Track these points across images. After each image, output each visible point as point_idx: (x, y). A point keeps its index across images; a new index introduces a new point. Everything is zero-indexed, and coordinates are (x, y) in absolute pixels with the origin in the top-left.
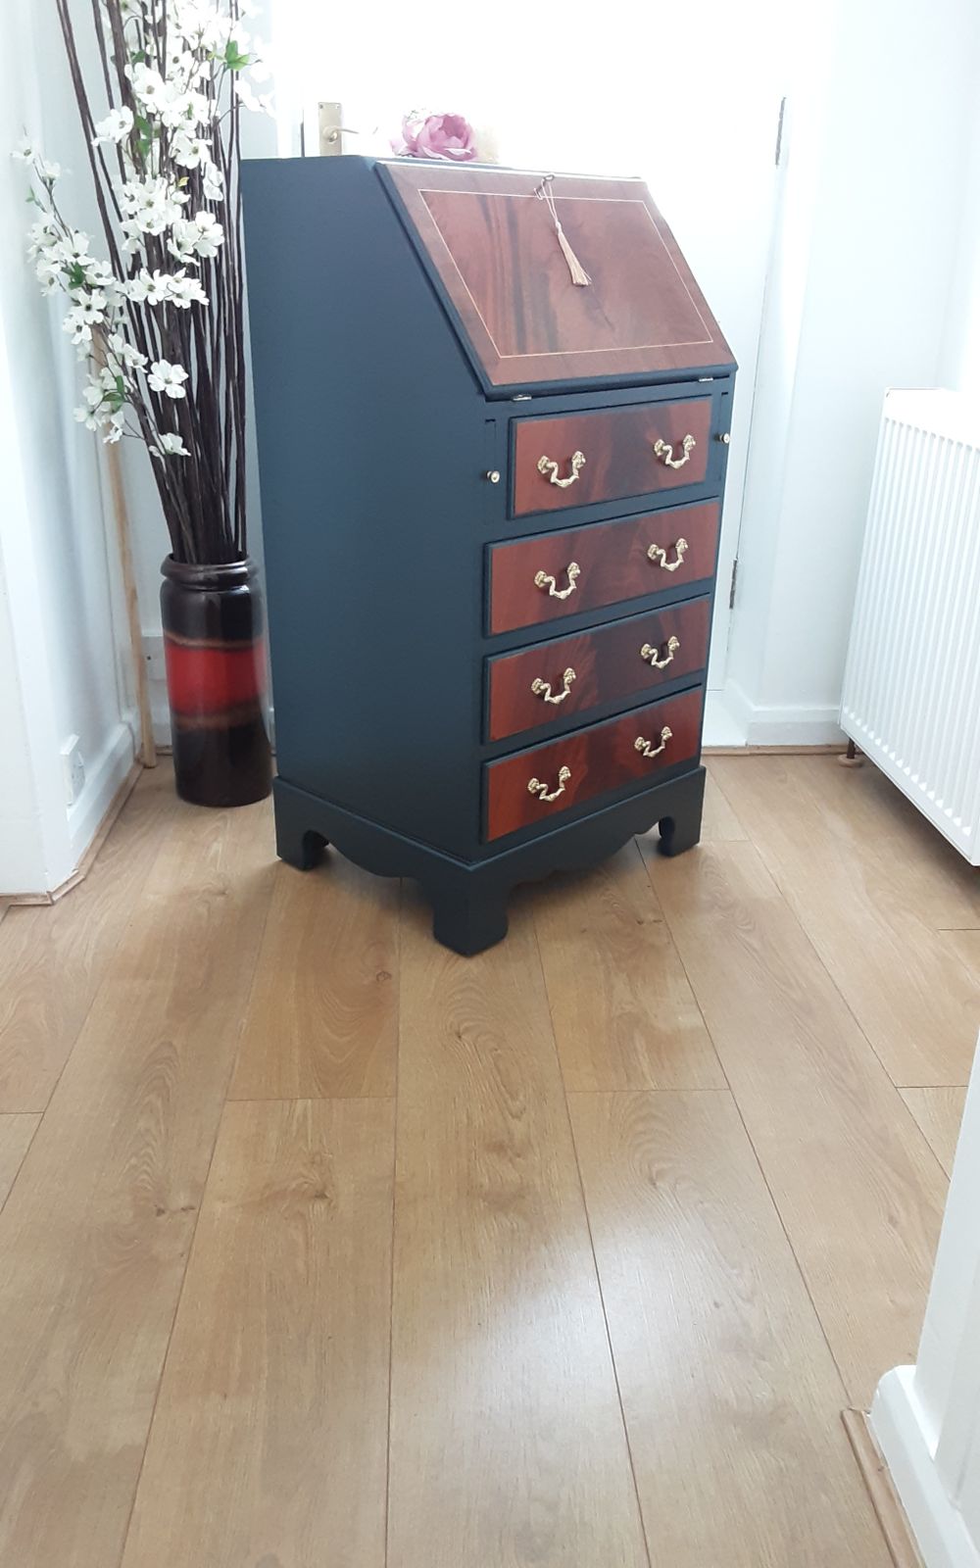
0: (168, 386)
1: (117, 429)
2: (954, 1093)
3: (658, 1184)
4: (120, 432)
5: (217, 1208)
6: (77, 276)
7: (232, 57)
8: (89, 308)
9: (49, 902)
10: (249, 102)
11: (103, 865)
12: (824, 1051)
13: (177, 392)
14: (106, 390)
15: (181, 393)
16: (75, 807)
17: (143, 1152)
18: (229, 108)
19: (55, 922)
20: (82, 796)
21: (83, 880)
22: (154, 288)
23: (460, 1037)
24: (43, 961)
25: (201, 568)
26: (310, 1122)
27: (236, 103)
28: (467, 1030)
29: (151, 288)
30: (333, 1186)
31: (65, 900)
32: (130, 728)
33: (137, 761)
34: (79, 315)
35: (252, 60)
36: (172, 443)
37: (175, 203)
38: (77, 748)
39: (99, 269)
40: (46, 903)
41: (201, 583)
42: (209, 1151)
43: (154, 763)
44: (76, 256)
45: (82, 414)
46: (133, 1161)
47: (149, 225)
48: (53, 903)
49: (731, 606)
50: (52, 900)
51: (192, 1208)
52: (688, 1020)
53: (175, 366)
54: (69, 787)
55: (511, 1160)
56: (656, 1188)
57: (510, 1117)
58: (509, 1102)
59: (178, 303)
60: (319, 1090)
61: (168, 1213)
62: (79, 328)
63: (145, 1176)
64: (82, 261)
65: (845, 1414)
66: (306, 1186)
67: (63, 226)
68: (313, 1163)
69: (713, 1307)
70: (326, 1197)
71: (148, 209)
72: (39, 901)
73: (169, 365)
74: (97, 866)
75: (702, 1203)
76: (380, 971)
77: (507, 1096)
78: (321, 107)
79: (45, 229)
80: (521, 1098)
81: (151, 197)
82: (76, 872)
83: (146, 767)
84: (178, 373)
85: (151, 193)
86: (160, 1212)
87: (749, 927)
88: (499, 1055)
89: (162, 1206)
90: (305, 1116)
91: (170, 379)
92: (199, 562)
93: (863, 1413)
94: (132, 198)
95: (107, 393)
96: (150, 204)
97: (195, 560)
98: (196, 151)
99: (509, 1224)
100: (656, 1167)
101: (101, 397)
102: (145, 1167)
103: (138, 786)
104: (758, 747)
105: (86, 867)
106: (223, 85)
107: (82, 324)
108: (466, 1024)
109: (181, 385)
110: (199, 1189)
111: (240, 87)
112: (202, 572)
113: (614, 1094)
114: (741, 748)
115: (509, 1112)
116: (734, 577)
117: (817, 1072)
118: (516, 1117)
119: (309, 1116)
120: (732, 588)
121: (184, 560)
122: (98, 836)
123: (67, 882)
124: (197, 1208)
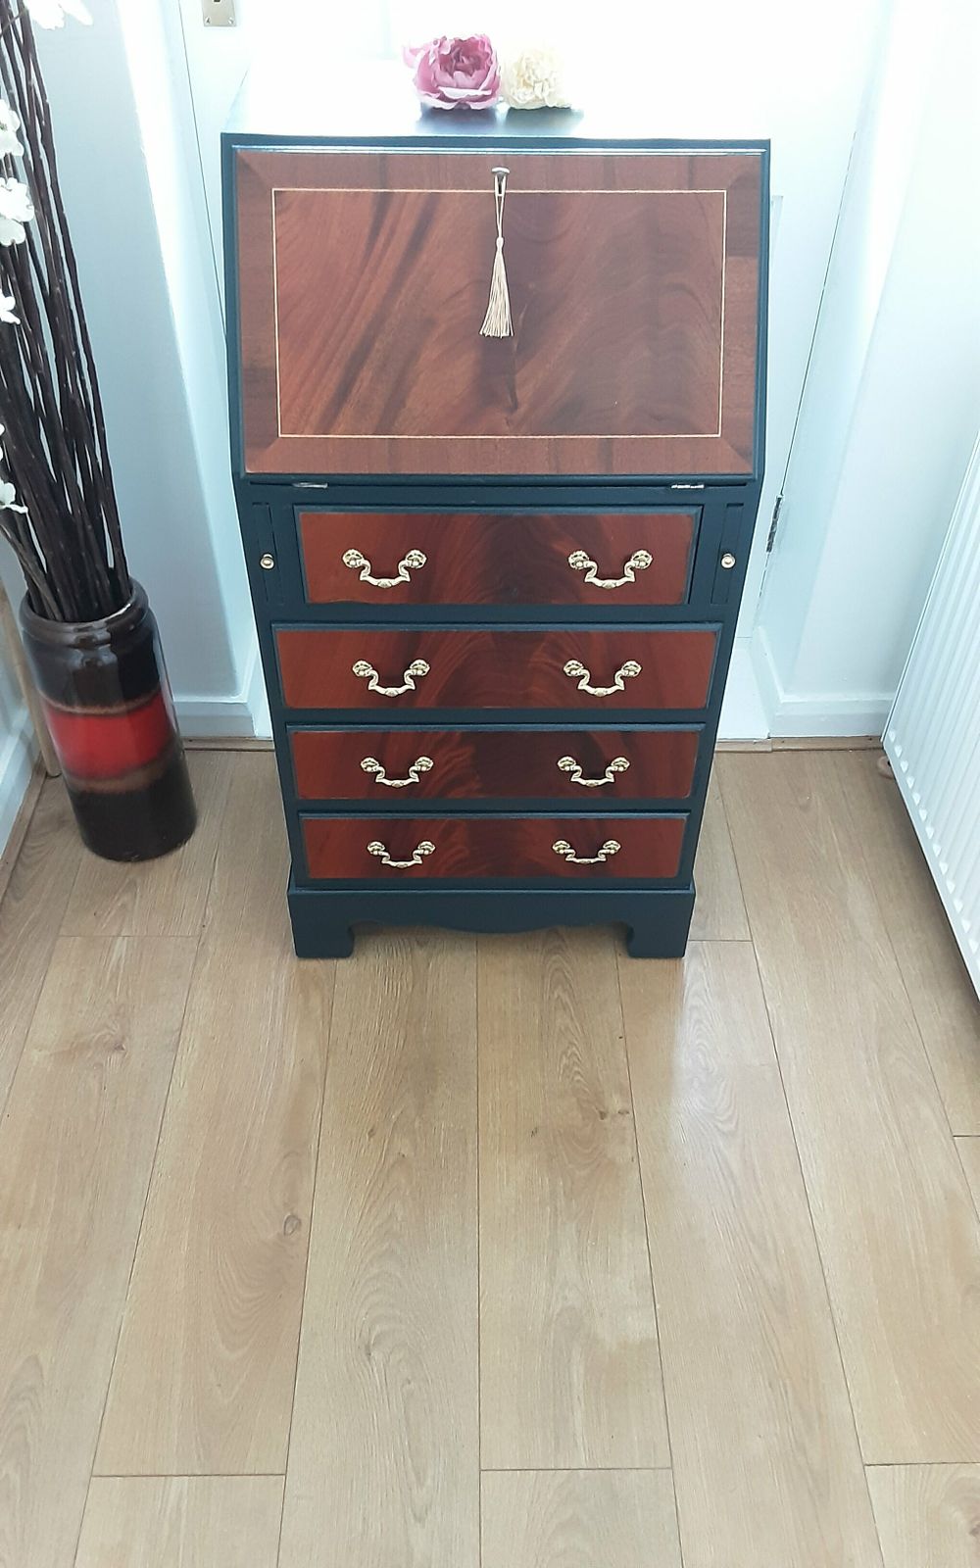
2: (930, 1472)
12: (790, 1395)
23: (369, 1354)
25: (71, 627)
26: (184, 1522)
28: (378, 1340)
32: (22, 737)
33: (37, 770)
41: (74, 647)
43: (58, 772)
49: (769, 549)
52: (638, 1326)
57: (412, 1517)
58: (415, 1492)
60: (199, 1457)
76: (289, 1214)
77: (413, 1478)
80: (429, 1482)
83: (49, 778)
88: (412, 1393)
90: (179, 1513)
92: (65, 620)
97: (58, 616)
103: (39, 815)
104: (783, 740)
108: (378, 1328)
112: (71, 633)
113: (537, 1475)
114: (761, 742)
115: (412, 1510)
116: (775, 516)
117: (776, 1434)
118: (419, 1519)
119: (184, 1508)
120: (772, 528)
121: (44, 615)
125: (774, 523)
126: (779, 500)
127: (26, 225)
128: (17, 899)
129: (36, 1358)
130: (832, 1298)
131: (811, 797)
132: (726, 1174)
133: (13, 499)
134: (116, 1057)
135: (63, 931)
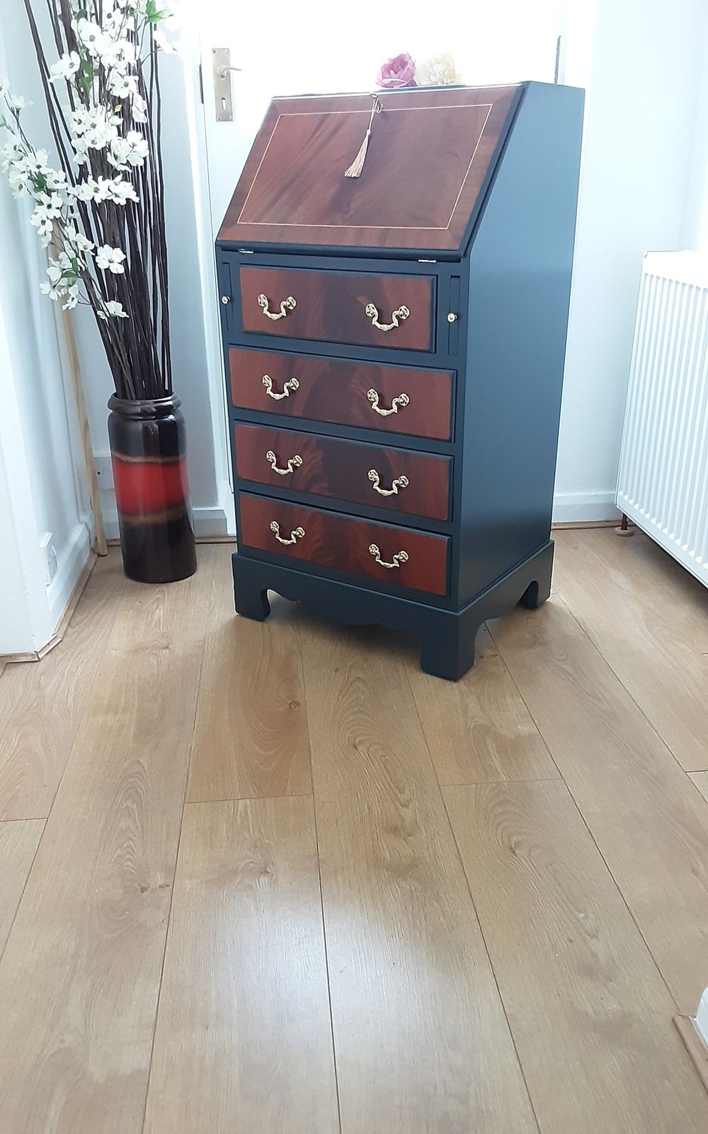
0: (111, 264)
1: (73, 299)
3: (516, 852)
4: (76, 300)
5: (186, 884)
6: (40, 183)
7: (152, 13)
8: (49, 206)
9: (37, 659)
10: (165, 48)
11: (74, 630)
12: (629, 748)
13: (118, 269)
14: (64, 269)
15: (121, 270)
16: (51, 587)
17: (125, 845)
18: (150, 53)
19: (43, 674)
20: (55, 579)
21: (61, 641)
22: (99, 190)
23: (356, 748)
24: (35, 703)
25: (139, 403)
26: (250, 816)
27: (154, 47)
28: (360, 742)
29: (96, 190)
30: (273, 864)
31: (48, 657)
32: (87, 527)
33: (93, 550)
34: (42, 212)
35: (166, 14)
36: (115, 308)
37: (112, 125)
38: (51, 542)
39: (55, 176)
40: (34, 660)
41: (138, 414)
42: (176, 842)
43: (105, 553)
44: (39, 167)
45: (46, 287)
46: (119, 852)
47: (93, 142)
48: (39, 660)
50: (38, 658)
51: (168, 886)
52: (525, 728)
53: (115, 249)
54: (47, 572)
55: (404, 839)
56: (515, 855)
57: (400, 806)
58: (399, 795)
59: (117, 201)
60: (254, 791)
61: (149, 890)
62: (43, 222)
63: (129, 863)
64: (43, 171)
65: (676, 1019)
66: (252, 864)
67: (28, 145)
68: (256, 847)
69: (569, 943)
70: (268, 873)
71: (92, 129)
72: (29, 659)
73: (111, 249)
74: (70, 630)
75: (551, 865)
76: (291, 701)
77: (397, 791)
78: (214, 51)
79: (15, 148)
80: (407, 792)
81: (94, 121)
82: (55, 635)
83: (99, 555)
84: (118, 255)
85: (94, 117)
86: (143, 890)
87: (564, 657)
88: (387, 760)
89: (144, 885)
90: (246, 812)
91: (112, 259)
92: (138, 399)
93: (691, 1018)
94: (80, 122)
95: (64, 272)
96: (94, 126)
97: (134, 396)
98: (126, 85)
99: (408, 887)
100: (514, 839)
101: (61, 274)
102: (128, 856)
103: (95, 570)
105: (61, 632)
106: (144, 34)
107: (46, 219)
108: (359, 739)
109: (120, 263)
110: (172, 872)
111: (156, 35)
112: (139, 406)
113: (477, 786)
115: (399, 803)
117: (626, 764)
118: (405, 806)
119: (249, 811)
121: (125, 397)
122: (69, 608)
123: (49, 644)
124: (171, 887)
127: (145, 159)
128: (89, 599)
134: (165, 652)
135: (121, 608)
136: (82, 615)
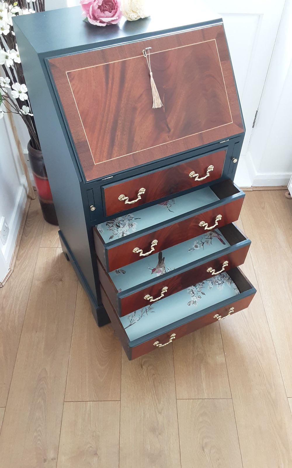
0: (20, 94)
1: (1, 112)
3: (205, 450)
5: (63, 459)
9: (2, 286)
13: (24, 97)
15: (26, 98)
17: (38, 429)
21: (13, 271)
23: (142, 368)
26: (92, 414)
28: (144, 363)
29: (7, 57)
30: (100, 449)
31: (7, 284)
32: (24, 186)
33: (28, 197)
36: (26, 110)
37: (13, 14)
38: (4, 223)
42: (59, 429)
43: (35, 198)
46: (35, 434)
47: (2, 29)
48: (3, 286)
49: (253, 127)
51: (55, 459)
53: (22, 85)
55: (157, 437)
56: (204, 452)
57: (158, 413)
58: (158, 404)
60: (95, 396)
61: (47, 461)
63: (39, 442)
66: (91, 448)
68: (93, 436)
70: (97, 454)
71: (0, 20)
73: (20, 84)
75: (218, 460)
77: (157, 401)
80: (162, 402)
82: (10, 270)
83: (32, 199)
84: (24, 88)
85: (1, 12)
86: (45, 460)
88: (155, 379)
89: (45, 458)
90: (90, 411)
91: (21, 91)
96: (1, 18)
100: (205, 441)
102: (39, 438)
103: (29, 211)
104: (256, 187)
105: (13, 264)
108: (144, 360)
109: (25, 93)
110: (57, 449)
113: (193, 401)
114: (250, 188)
115: (158, 410)
116: (256, 116)
117: (261, 389)
118: (160, 413)
120: (254, 120)
122: (16, 246)
123: (7, 276)
124: (56, 459)
125: (255, 119)
126: (257, 111)
128: (26, 236)
129: (45, 369)
130: (276, 351)
131: (265, 204)
132: (243, 316)
133: (29, 112)
134: (60, 283)
135: (41, 246)
136: (23, 250)
